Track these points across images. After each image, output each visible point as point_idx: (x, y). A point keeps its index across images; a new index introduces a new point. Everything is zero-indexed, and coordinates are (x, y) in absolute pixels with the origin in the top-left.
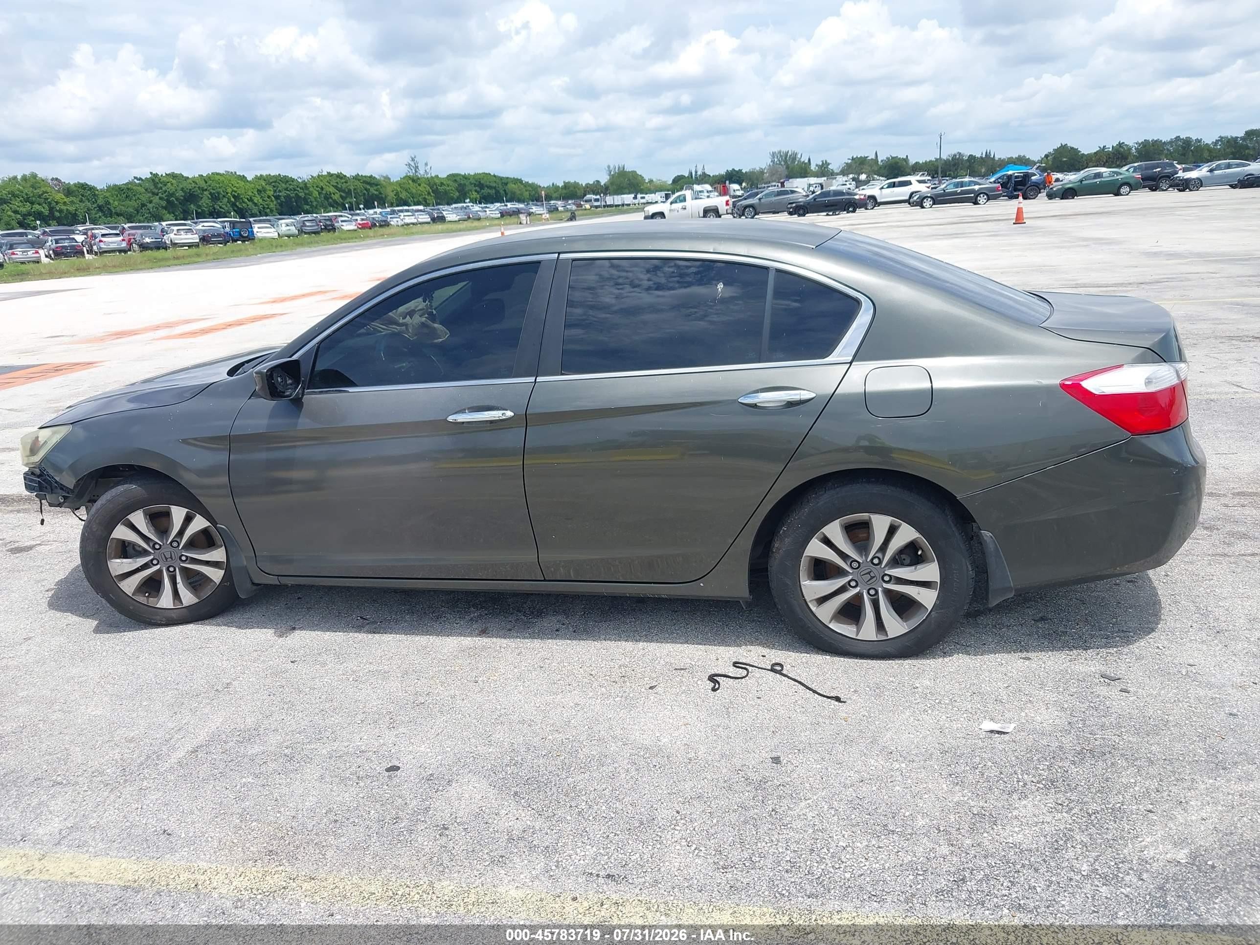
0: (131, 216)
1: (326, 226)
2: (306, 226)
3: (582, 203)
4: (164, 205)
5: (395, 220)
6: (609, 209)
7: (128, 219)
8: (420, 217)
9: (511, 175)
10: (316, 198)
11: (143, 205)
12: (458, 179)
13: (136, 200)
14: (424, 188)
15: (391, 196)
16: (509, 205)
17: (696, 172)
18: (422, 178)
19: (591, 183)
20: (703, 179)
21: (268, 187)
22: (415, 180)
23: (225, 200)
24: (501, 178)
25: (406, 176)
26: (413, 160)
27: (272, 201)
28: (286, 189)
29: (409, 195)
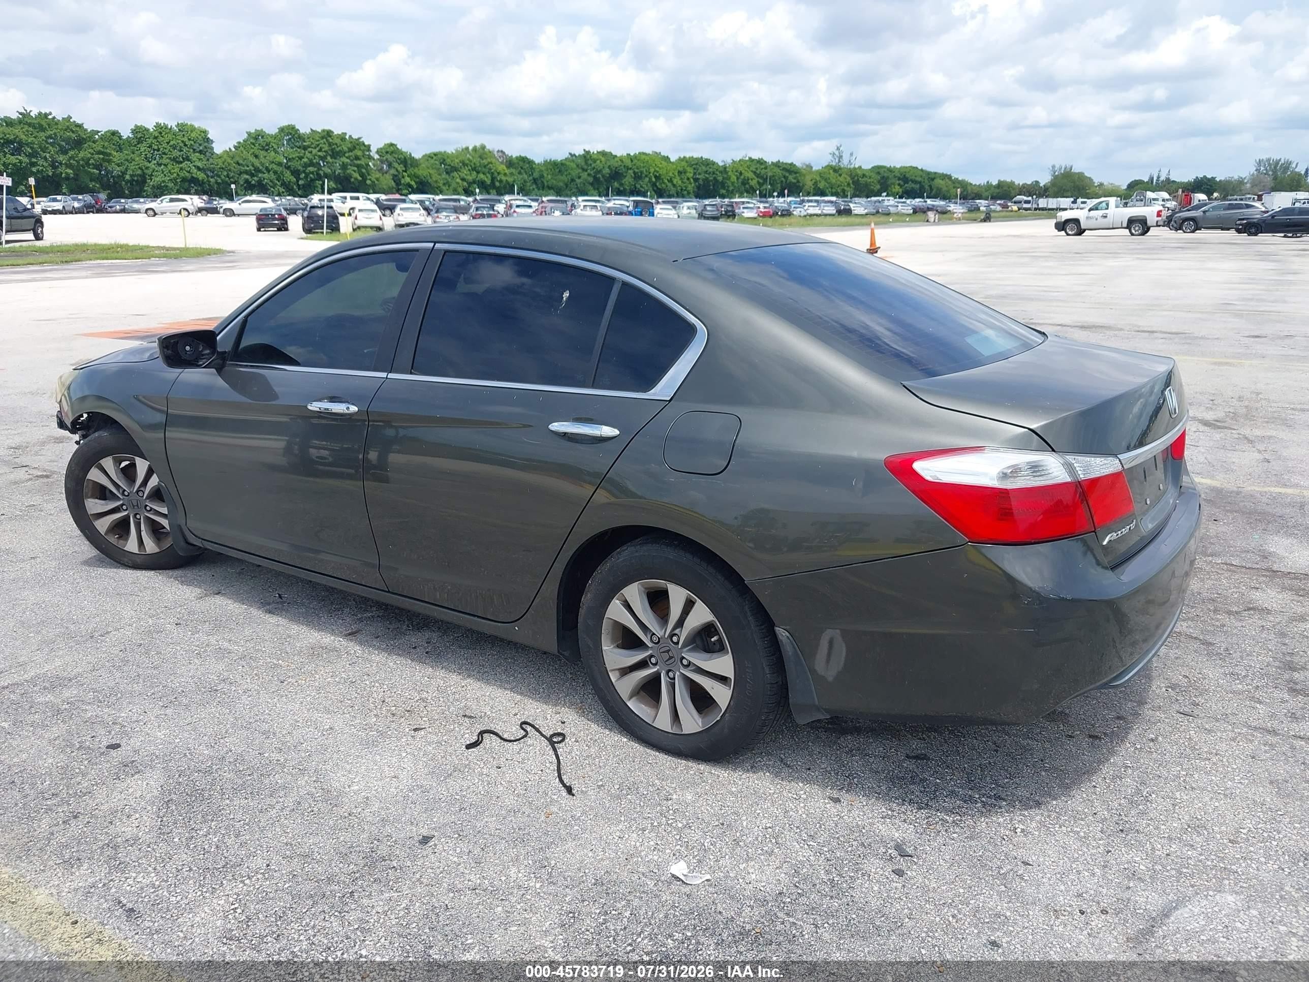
0: (560, 190)
1: (726, 212)
2: (706, 210)
3: (1009, 204)
4: (591, 181)
5: (799, 210)
6: (1041, 212)
7: (557, 193)
8: (826, 208)
9: (940, 170)
10: (733, 183)
11: (573, 180)
12: (882, 171)
13: (566, 176)
14: (845, 179)
15: (809, 184)
16: (929, 201)
17: (1158, 177)
18: (844, 168)
19: (1029, 183)
20: (1165, 186)
21: (689, 169)
22: (836, 170)
23: (647, 179)
24: (929, 173)
25: (828, 166)
26: (838, 149)
27: (691, 183)
28: (706, 172)
29: (827, 185)
